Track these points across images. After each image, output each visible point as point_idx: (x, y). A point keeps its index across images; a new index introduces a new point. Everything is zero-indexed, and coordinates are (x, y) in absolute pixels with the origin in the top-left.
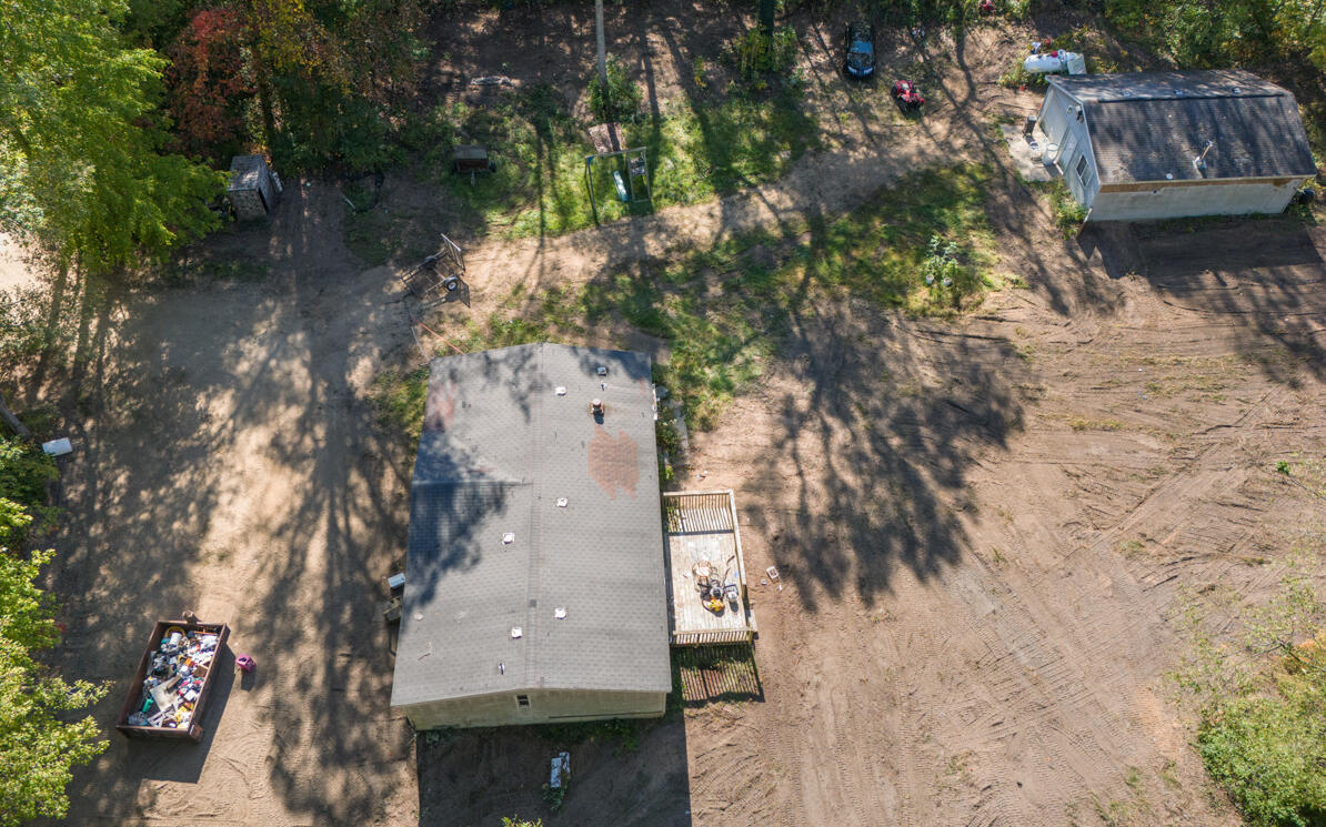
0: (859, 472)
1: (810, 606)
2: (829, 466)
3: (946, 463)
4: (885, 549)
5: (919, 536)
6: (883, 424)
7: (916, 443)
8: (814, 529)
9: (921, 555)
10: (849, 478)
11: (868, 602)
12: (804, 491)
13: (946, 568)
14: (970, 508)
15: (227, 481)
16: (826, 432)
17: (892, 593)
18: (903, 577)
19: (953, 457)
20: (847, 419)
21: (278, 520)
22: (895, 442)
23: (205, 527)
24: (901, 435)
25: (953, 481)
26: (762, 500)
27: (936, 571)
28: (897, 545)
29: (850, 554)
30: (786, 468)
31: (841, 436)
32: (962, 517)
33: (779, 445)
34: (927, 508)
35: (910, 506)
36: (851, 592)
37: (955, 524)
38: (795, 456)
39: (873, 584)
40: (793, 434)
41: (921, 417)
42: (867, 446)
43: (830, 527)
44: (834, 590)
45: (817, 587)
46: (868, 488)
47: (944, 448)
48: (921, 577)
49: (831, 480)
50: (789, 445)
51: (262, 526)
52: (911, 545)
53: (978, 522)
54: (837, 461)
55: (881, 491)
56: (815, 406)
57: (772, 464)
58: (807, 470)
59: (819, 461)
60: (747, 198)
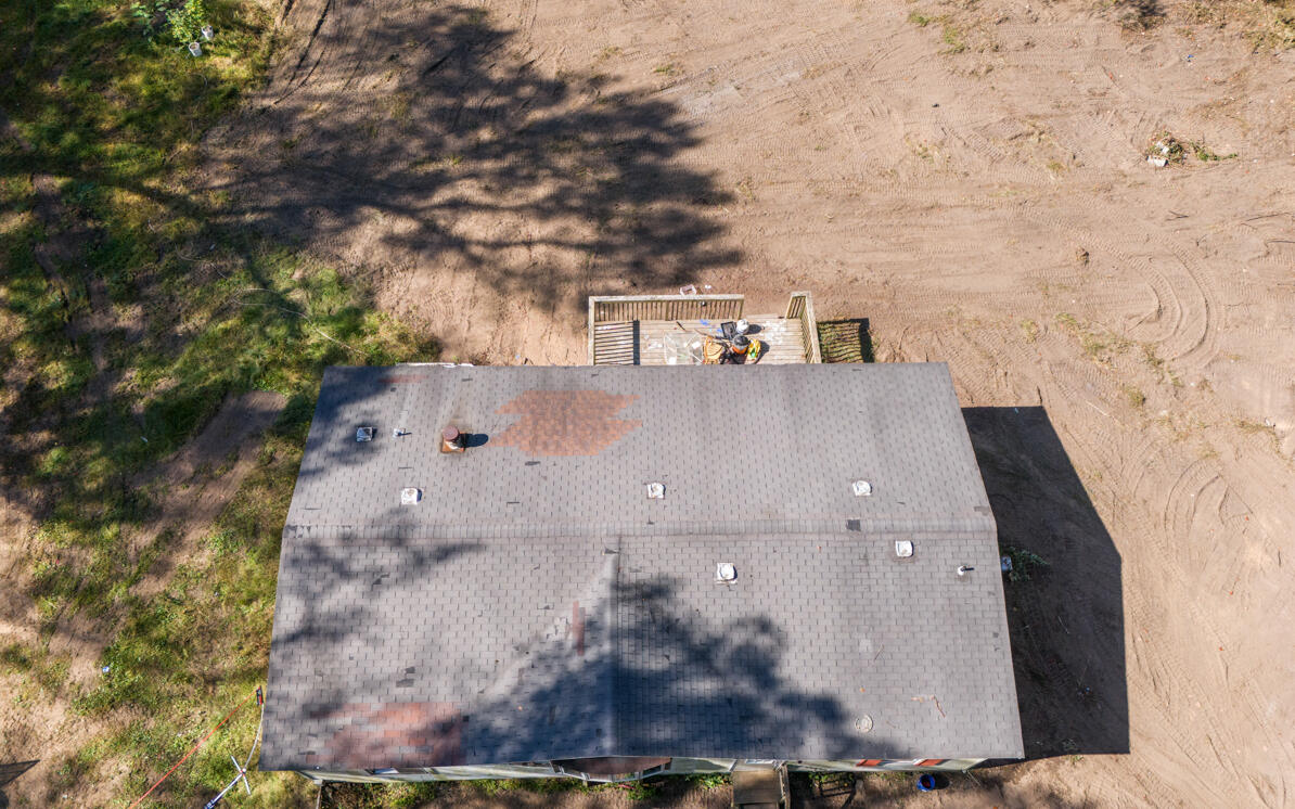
0: (532, 180)
1: (734, 258)
2: (517, 210)
3: (526, 91)
4: (652, 172)
5: (636, 134)
6: (453, 142)
7: (488, 115)
8: (619, 240)
9: (662, 138)
10: (541, 191)
11: (726, 199)
14: (598, 81)
16: (459, 206)
17: (714, 173)
18: (691, 159)
19: (519, 82)
20: (441, 180)
22: (485, 135)
24: (476, 126)
25: (556, 90)
27: (684, 128)
28: (647, 159)
29: (658, 206)
30: (518, 258)
31: (469, 190)
32: (609, 90)
33: (476, 262)
34: (589, 121)
35: (591, 137)
36: (710, 213)
37: (620, 99)
38: (498, 245)
39: (702, 189)
40: (460, 244)
41: (449, 102)
42: (488, 165)
43: (616, 223)
44: (712, 230)
45: (706, 246)
46: (557, 174)
47: (499, 88)
48: (692, 143)
49: (542, 211)
50: (477, 250)
52: (645, 145)
53: (617, 79)
54: (510, 200)
55: (565, 162)
56: (410, 212)
57: (509, 273)
58: (523, 236)
59: (508, 219)
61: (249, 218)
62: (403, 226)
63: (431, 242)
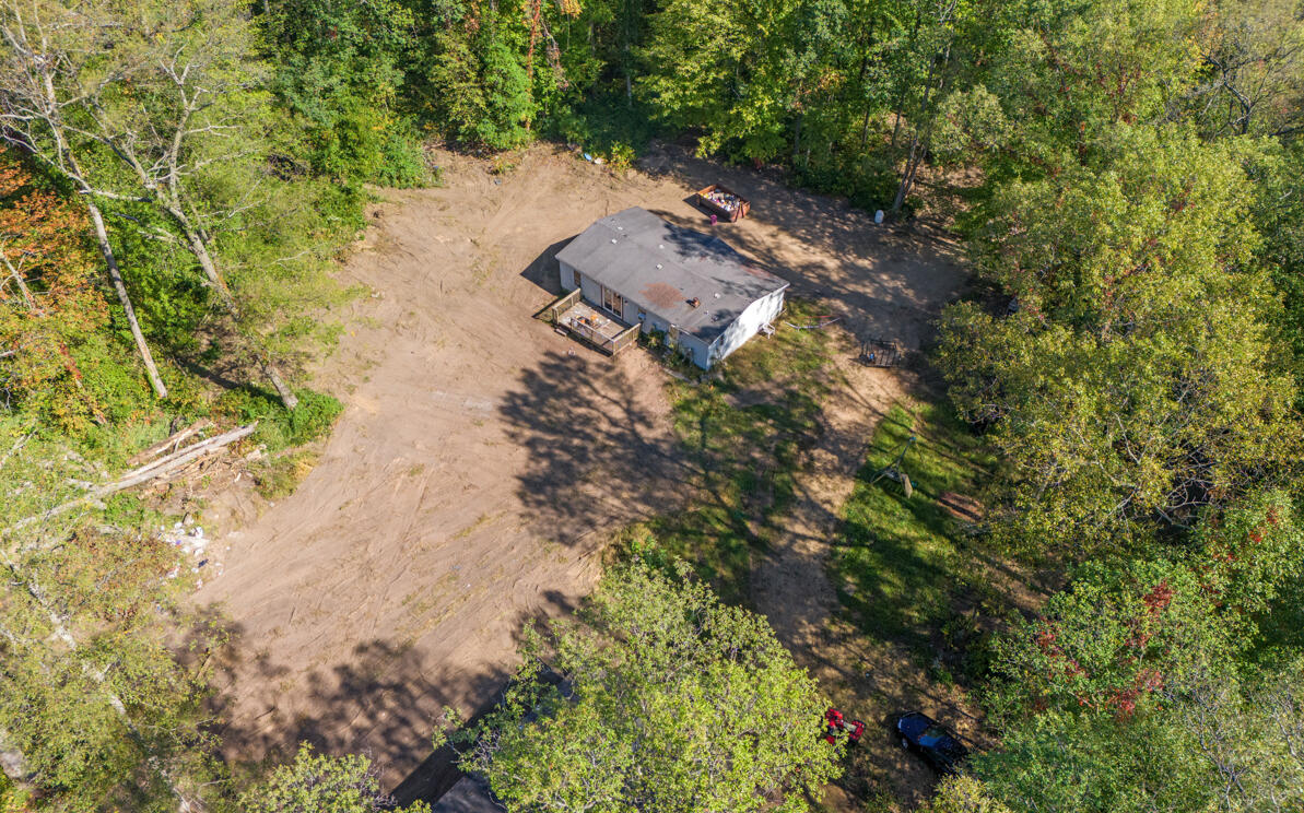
0: (579, 416)
1: (549, 354)
3: (542, 450)
4: (536, 394)
5: (525, 408)
6: (591, 447)
7: (565, 448)
8: (575, 381)
9: (519, 402)
10: (582, 410)
11: (524, 371)
12: (597, 393)
13: (502, 403)
14: (513, 436)
15: (812, 249)
16: (614, 423)
17: (517, 380)
18: (519, 389)
19: (541, 455)
20: (609, 436)
22: (576, 442)
23: (797, 238)
24: (576, 447)
25: (531, 443)
26: (611, 375)
27: (505, 399)
28: (533, 399)
29: (550, 382)
30: (615, 395)
31: (604, 426)
32: (511, 429)
33: (629, 402)
34: (535, 425)
35: (542, 418)
36: (536, 369)
37: (514, 424)
38: (616, 403)
39: (529, 377)
40: (628, 411)
41: (575, 463)
42: (588, 430)
43: (569, 385)
44: (543, 365)
45: (552, 362)
46: (569, 412)
47: (549, 455)
48: (512, 395)
49: (589, 404)
50: (624, 405)
52: (526, 403)
53: (505, 431)
54: (595, 413)
55: (561, 415)
56: (633, 432)
57: (623, 392)
58: (605, 401)
59: (604, 408)
60: (825, 531)
61: (689, 465)
62: (639, 428)
63: (638, 416)
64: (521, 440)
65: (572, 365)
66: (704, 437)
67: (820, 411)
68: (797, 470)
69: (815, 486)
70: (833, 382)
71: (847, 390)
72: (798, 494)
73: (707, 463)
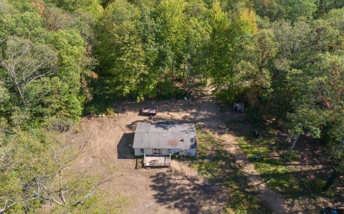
0: (179, 189)
1: (151, 177)
2: (180, 184)
3: (181, 206)
4: (161, 191)
5: (163, 197)
6: (191, 196)
7: (186, 201)
8: (166, 180)
9: (159, 196)
10: (177, 187)
11: (150, 186)
12: (175, 180)
13: (156, 200)
14: (169, 207)
15: (180, 113)
16: (189, 185)
17: (152, 190)
18: (155, 193)
19: (182, 208)
20: (192, 190)
21: (173, 118)
22: (186, 197)
23: (173, 112)
24: (188, 199)
25: (176, 206)
26: (173, 172)
27: (155, 198)
28: (162, 193)
29: (160, 185)
30: (180, 177)
31: (188, 188)
32: (167, 206)
34: (171, 200)
35: (170, 197)
36: (153, 184)
37: (166, 204)
38: (183, 179)
39: (154, 188)
40: (188, 179)
41: (193, 204)
42: (186, 192)
43: (167, 182)
44: (153, 181)
45: (155, 179)
46: (175, 190)
47: (185, 206)
48: (155, 195)
49: (177, 184)
50: (186, 178)
51: (173, 116)
52: (162, 195)
53: (166, 208)
54: (182, 186)
55: (174, 192)
56: (195, 184)
57: (181, 175)
58: (180, 180)
59: (182, 183)
60: (261, 180)
61: (218, 184)
62: (196, 182)
63: (192, 180)
64: (173, 208)
65: (161, 176)
66: (212, 174)
67: (226, 151)
68: (239, 169)
69: (247, 171)
70: (221, 143)
71: (225, 143)
72: (246, 175)
73: (220, 181)
